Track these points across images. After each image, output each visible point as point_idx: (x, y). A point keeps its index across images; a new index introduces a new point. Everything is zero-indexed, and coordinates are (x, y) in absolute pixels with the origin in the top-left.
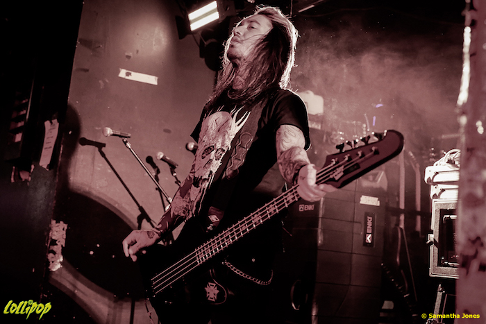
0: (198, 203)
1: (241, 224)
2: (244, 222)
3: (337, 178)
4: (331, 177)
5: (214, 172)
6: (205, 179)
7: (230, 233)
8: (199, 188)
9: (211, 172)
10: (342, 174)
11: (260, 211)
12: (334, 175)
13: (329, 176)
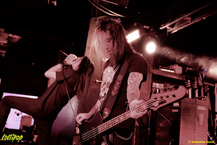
0: (100, 107)
1: (116, 119)
2: (117, 119)
3: (155, 106)
4: (153, 105)
5: (106, 93)
6: (103, 97)
7: (111, 122)
8: (100, 101)
9: (105, 93)
10: (158, 104)
11: (123, 115)
12: (155, 104)
13: (152, 105)
